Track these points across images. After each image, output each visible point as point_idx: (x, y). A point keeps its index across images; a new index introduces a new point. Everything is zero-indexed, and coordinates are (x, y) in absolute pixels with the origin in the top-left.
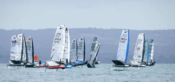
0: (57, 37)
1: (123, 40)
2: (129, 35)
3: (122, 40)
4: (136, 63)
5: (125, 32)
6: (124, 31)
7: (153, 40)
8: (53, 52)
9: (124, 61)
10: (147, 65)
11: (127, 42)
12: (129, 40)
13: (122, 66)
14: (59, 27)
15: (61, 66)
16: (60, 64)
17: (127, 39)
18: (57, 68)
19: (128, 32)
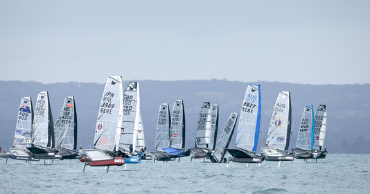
0: (106, 101)
1: (248, 107)
2: (260, 97)
3: (245, 107)
4: (274, 153)
5: (253, 91)
6: (249, 88)
7: (325, 106)
8: (99, 132)
9: (251, 150)
10: (311, 157)
11: (256, 110)
12: (260, 106)
13: (248, 160)
14: (109, 81)
15: (116, 161)
16: (115, 156)
17: (257, 105)
18: (108, 165)
19: (259, 90)
